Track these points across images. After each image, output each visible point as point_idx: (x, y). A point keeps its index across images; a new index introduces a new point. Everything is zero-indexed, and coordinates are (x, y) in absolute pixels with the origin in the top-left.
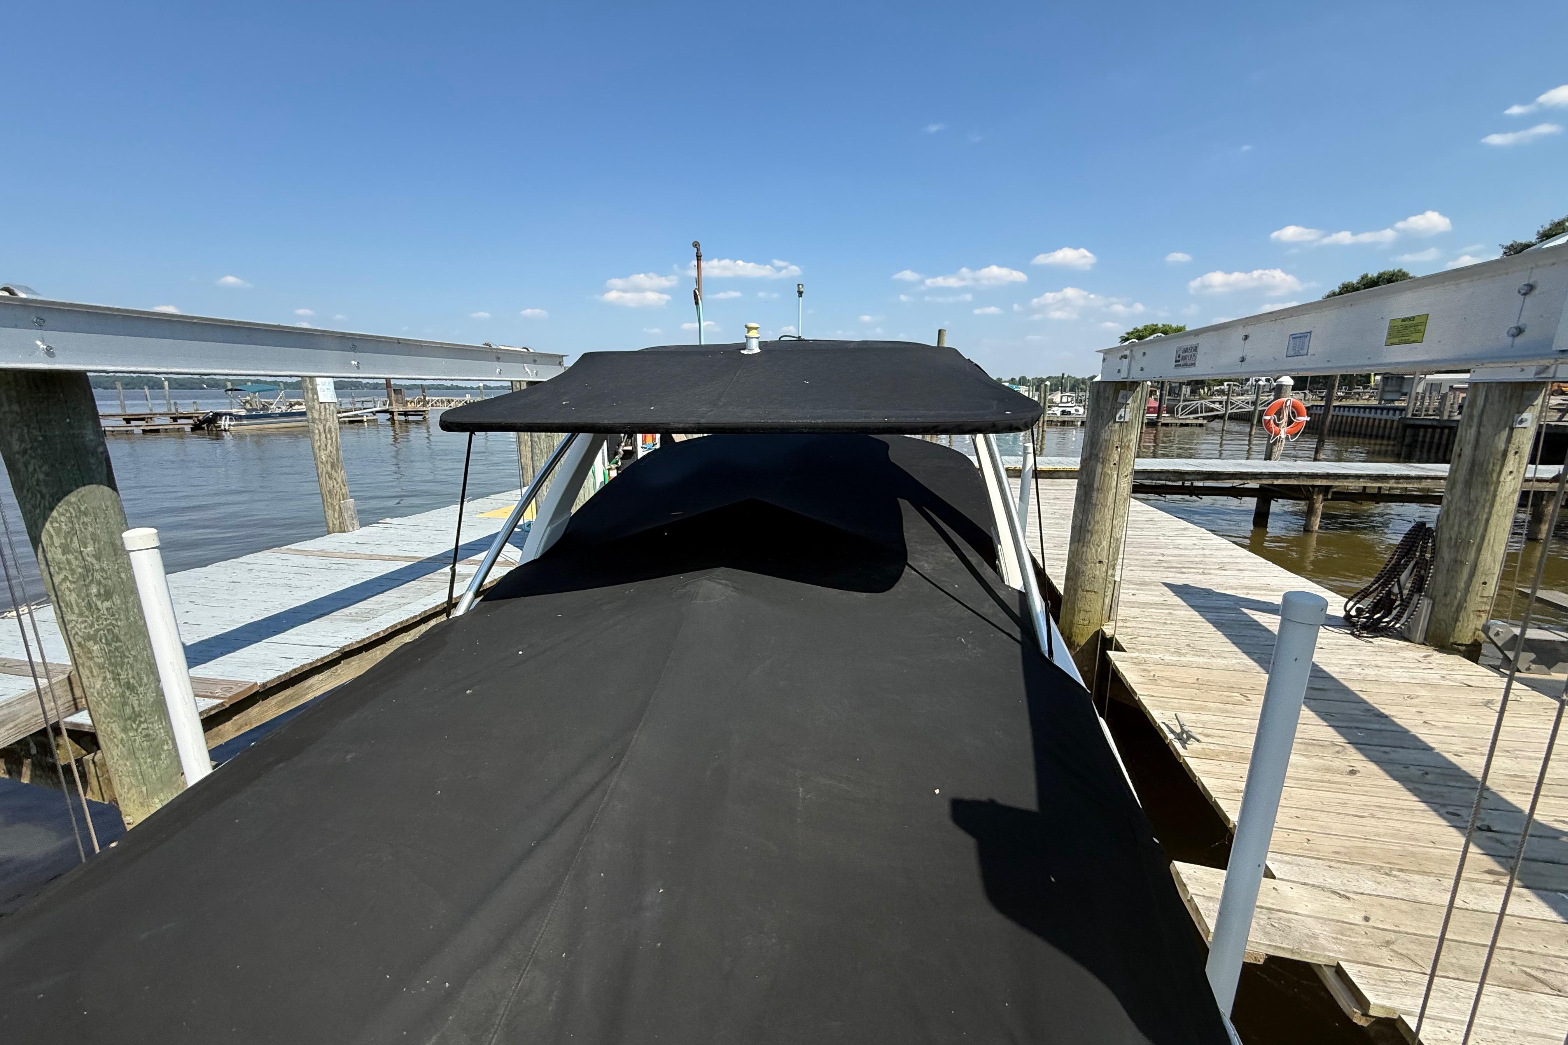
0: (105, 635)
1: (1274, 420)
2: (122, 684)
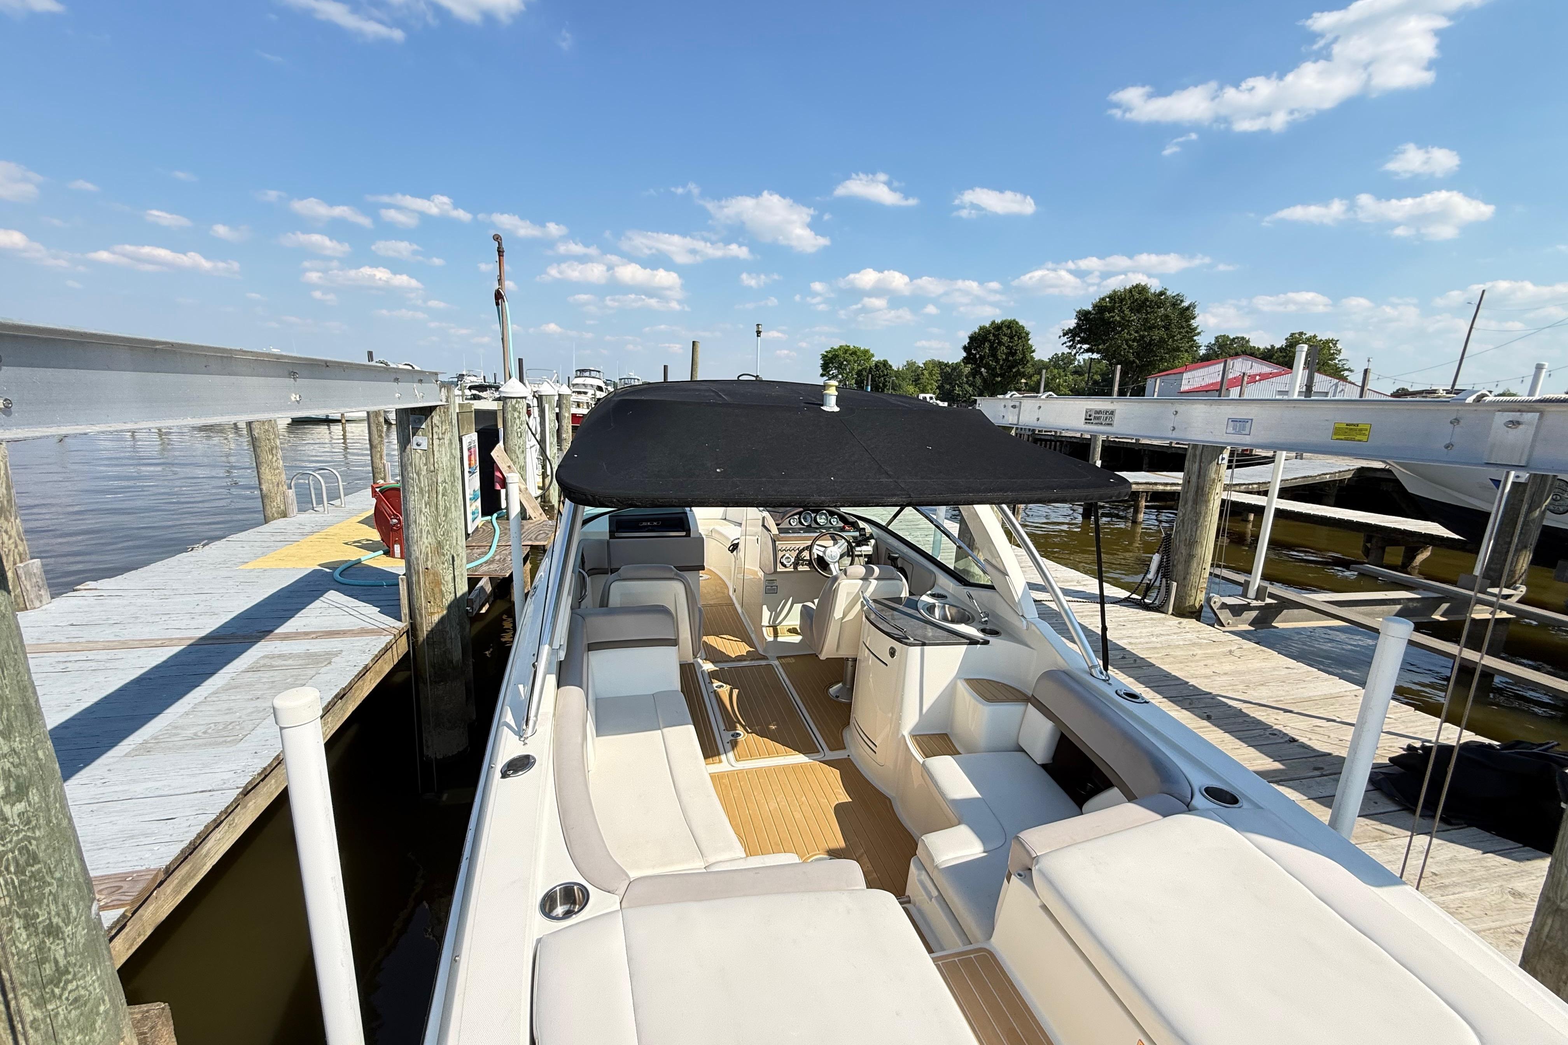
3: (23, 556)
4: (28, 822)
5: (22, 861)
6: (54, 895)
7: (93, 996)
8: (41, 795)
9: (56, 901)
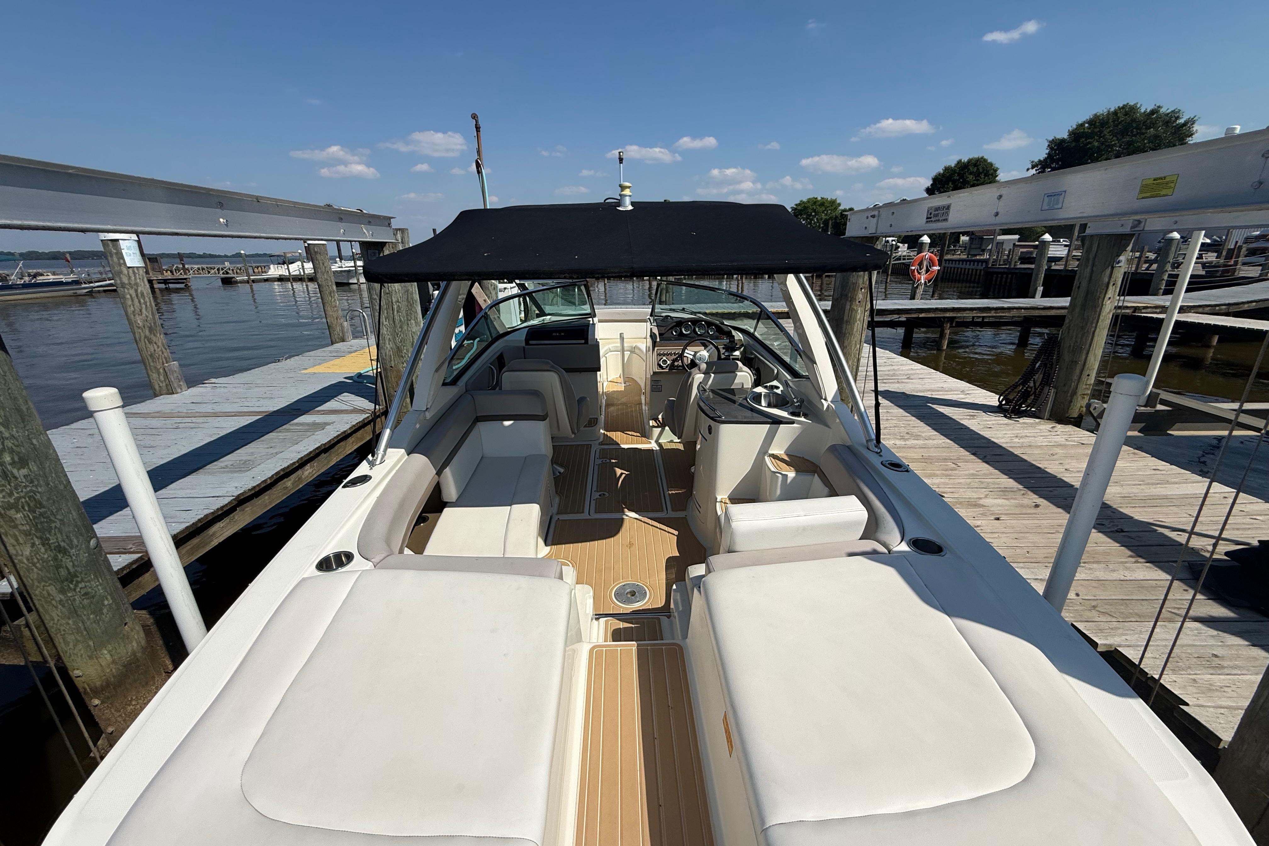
0: (26, 502)
1: (917, 270)
2: (53, 548)
3: (168, 359)
4: (32, 482)
5: (32, 504)
6: (59, 529)
7: (98, 593)
8: (38, 466)
9: (61, 532)
